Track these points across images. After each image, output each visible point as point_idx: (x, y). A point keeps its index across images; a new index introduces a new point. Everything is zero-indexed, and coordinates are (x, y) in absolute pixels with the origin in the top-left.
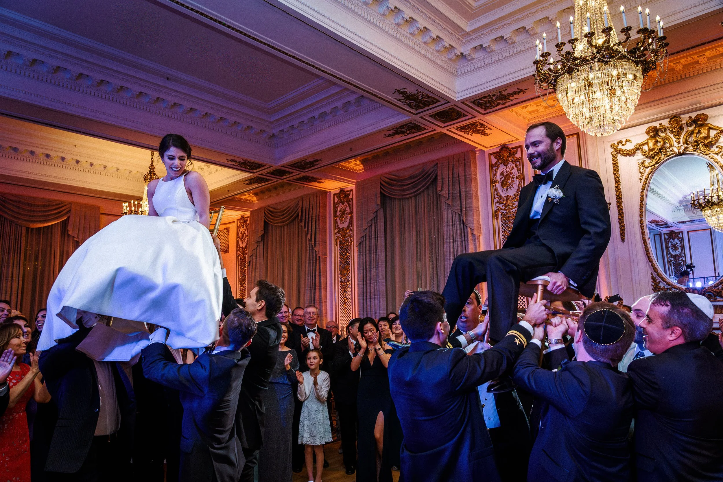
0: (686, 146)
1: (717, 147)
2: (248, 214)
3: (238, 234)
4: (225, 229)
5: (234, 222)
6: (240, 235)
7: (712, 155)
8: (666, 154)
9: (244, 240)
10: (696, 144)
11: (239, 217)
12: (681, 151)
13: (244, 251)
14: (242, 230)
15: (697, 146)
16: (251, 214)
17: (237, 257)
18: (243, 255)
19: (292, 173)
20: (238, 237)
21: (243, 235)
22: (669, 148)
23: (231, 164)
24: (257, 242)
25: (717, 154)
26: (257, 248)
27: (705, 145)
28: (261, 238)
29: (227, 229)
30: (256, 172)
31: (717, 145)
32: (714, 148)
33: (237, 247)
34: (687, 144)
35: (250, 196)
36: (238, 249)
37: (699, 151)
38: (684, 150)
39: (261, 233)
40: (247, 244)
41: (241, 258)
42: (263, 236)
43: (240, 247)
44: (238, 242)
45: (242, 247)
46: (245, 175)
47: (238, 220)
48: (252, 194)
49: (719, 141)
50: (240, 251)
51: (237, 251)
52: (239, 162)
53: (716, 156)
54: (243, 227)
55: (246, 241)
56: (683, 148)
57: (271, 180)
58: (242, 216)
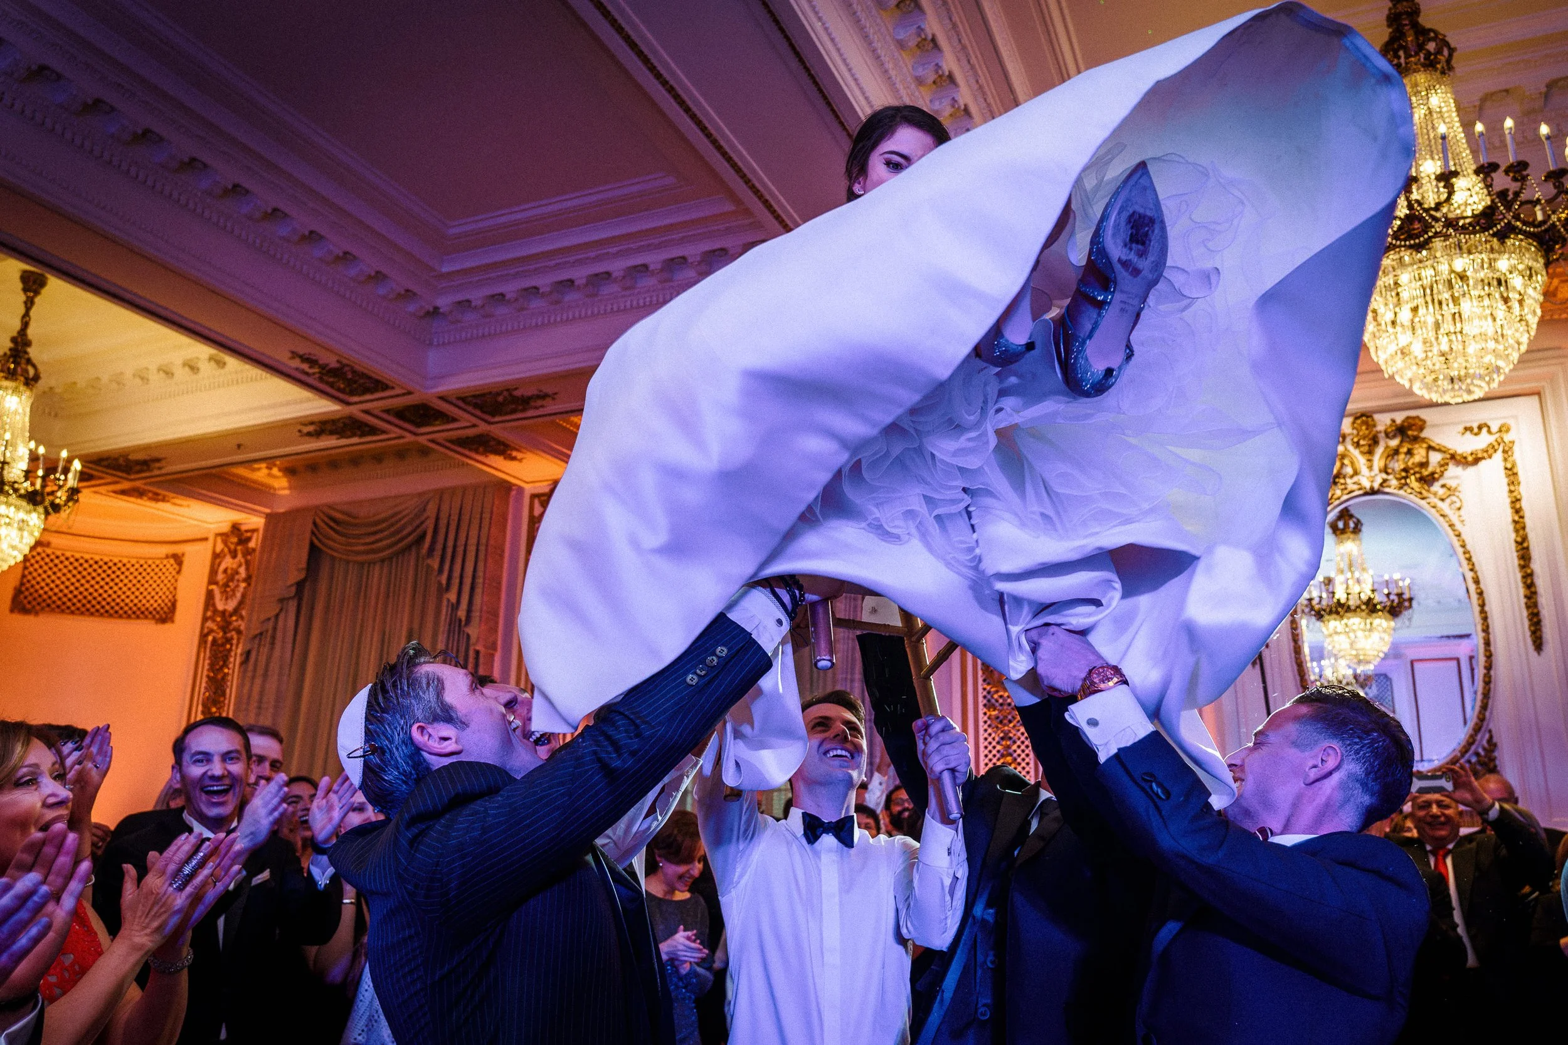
0: (1384, 476)
1: (1443, 486)
2: (254, 521)
3: (213, 572)
4: (167, 557)
5: (206, 539)
6: (220, 577)
7: (1434, 500)
8: (1346, 489)
9: (233, 591)
10: (1404, 474)
11: (225, 528)
12: (1376, 486)
13: (230, 623)
14: (228, 562)
15: (1406, 478)
16: (267, 525)
17: (203, 637)
18: (225, 633)
19: (454, 420)
20: (212, 581)
21: (231, 578)
22: (1352, 477)
23: (297, 369)
24: (281, 600)
25: (1442, 500)
26: (277, 616)
27: (1422, 480)
28: (294, 589)
29: (178, 559)
30: (356, 403)
31: (1441, 482)
32: (1436, 487)
33: (206, 609)
34: (1387, 473)
35: (270, 475)
36: (209, 614)
37: (1409, 491)
38: (1381, 485)
39: (295, 576)
40: (241, 603)
41: (214, 641)
42: (300, 585)
43: (215, 611)
44: (210, 595)
45: (224, 612)
46: (321, 406)
47: (217, 535)
48: (280, 470)
49: (1446, 474)
50: (214, 621)
51: (205, 619)
52: (323, 367)
53: (1440, 504)
54: (234, 556)
55: (239, 595)
56: (1379, 480)
57: (384, 432)
58: (236, 527)
